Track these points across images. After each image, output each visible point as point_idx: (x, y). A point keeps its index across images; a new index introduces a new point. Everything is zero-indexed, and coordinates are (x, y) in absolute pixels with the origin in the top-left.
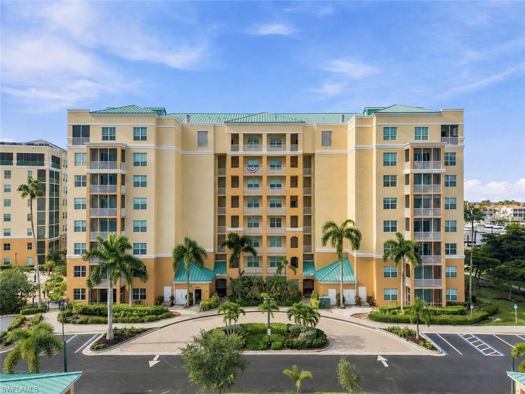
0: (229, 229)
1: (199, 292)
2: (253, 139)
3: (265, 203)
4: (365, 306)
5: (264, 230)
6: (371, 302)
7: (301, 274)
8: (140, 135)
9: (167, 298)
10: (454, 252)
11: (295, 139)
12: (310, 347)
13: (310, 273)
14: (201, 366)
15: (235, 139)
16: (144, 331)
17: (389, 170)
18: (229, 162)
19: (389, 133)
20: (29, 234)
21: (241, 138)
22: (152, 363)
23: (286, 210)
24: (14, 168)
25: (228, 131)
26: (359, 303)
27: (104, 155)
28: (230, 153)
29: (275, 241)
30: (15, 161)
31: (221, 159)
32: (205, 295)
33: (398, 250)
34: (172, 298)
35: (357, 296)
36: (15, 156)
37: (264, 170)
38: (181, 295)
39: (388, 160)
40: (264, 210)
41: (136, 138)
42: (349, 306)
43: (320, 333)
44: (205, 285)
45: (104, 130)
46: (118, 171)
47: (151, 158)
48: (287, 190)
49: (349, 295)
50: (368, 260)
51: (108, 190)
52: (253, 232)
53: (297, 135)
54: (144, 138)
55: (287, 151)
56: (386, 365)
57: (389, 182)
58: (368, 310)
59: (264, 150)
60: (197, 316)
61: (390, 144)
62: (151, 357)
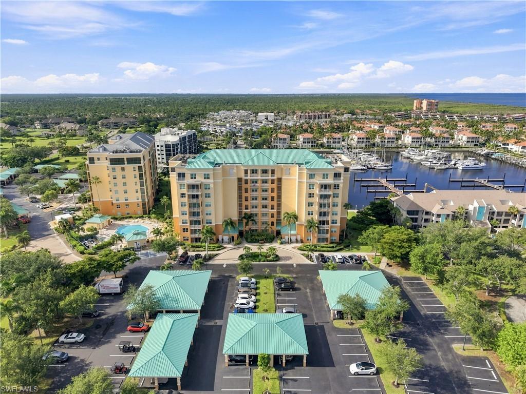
0: (244, 211)
1: (233, 237)
2: (254, 172)
3: (259, 199)
4: (299, 243)
5: (259, 211)
6: (302, 242)
7: (275, 228)
8: (207, 177)
9: (220, 239)
10: (336, 223)
11: (273, 172)
12: (273, 261)
13: (279, 228)
14: (242, 269)
15: (246, 172)
16: (217, 254)
17: (311, 191)
18: (243, 182)
19: (311, 176)
20: (138, 199)
21: (249, 172)
22: (224, 266)
23: (269, 202)
24: (126, 166)
25: (243, 169)
26: (297, 241)
27: (193, 187)
28: (244, 178)
29: (264, 215)
30: (126, 162)
31: (240, 180)
32: (235, 238)
33: (310, 224)
34: (223, 240)
35: (296, 239)
36: (125, 160)
37: (259, 184)
38: (226, 238)
39: (311, 187)
40: (259, 202)
41: (205, 178)
42: (293, 242)
43: (277, 256)
44: (235, 235)
45: (191, 175)
46: (199, 193)
47: (212, 186)
48: (269, 194)
49: (294, 238)
50: (302, 225)
51: (195, 201)
52: (254, 211)
53: (274, 170)
54: (208, 178)
55: (270, 177)
56: (295, 267)
57: (311, 195)
58: (299, 245)
59: (259, 177)
60: (234, 247)
61: (312, 181)
62: (224, 264)
